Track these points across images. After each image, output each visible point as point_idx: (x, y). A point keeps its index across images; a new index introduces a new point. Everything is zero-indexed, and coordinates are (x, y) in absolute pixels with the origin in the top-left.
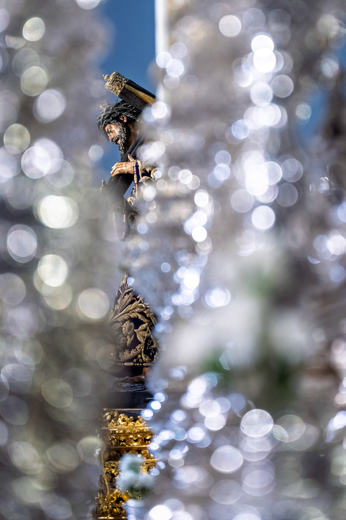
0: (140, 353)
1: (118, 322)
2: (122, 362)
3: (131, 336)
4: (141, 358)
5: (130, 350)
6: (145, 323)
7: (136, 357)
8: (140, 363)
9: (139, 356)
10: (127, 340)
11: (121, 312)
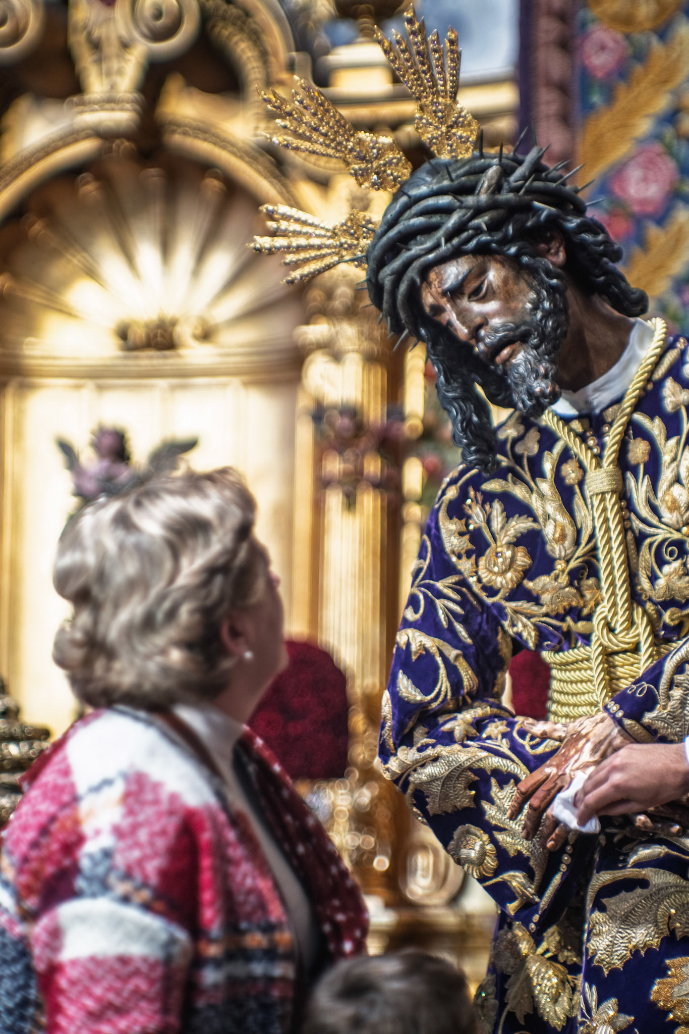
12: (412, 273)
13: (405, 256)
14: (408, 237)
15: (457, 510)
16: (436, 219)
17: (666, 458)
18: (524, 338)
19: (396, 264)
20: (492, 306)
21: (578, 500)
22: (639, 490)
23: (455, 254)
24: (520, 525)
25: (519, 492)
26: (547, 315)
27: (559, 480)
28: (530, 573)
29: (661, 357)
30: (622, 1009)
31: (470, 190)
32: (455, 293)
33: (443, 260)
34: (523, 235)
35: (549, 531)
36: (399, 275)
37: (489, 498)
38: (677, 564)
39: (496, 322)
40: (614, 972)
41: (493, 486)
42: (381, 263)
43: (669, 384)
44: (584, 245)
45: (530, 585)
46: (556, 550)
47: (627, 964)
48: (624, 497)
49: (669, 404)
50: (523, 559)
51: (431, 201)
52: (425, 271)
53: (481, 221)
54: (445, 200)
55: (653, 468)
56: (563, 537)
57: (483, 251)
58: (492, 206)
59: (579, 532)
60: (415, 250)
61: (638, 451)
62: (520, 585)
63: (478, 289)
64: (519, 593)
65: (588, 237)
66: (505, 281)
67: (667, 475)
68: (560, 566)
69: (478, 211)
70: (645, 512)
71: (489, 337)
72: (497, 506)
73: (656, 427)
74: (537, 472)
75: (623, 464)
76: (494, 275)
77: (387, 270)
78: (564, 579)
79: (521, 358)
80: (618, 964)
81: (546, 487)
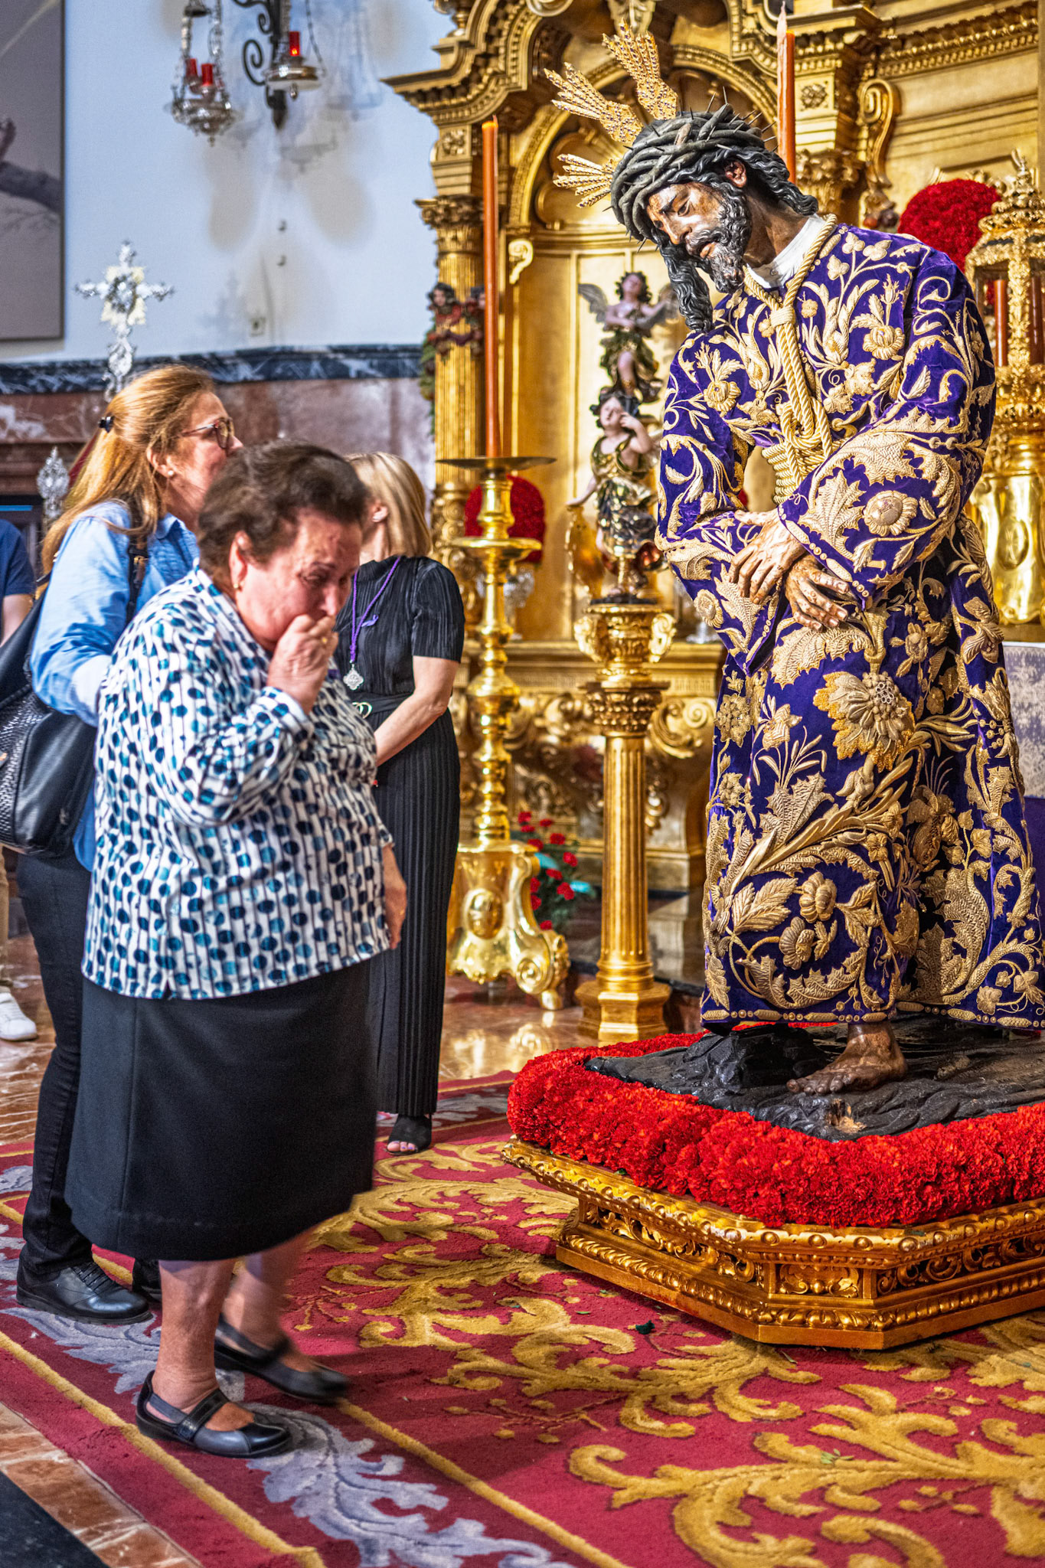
0: (856, 983)
1: (781, 875)
2: (797, 1011)
3: (827, 924)
4: (859, 997)
5: (826, 972)
6: (867, 882)
7: (842, 995)
8: (854, 1013)
9: (853, 992)
10: (816, 939)
11: (788, 842)
12: (638, 201)
13: (632, 190)
14: (633, 177)
15: (689, 355)
16: (649, 163)
17: (829, 312)
18: (716, 239)
19: (627, 195)
20: (694, 219)
21: (771, 349)
22: (810, 335)
23: (666, 185)
24: (732, 366)
25: (730, 342)
26: (733, 221)
27: (757, 334)
28: (740, 399)
29: (825, 242)
30: (793, 712)
31: (670, 141)
32: (668, 211)
33: (657, 190)
34: (710, 167)
35: (751, 371)
36: (631, 201)
37: (713, 347)
38: (839, 387)
39: (697, 229)
40: (788, 686)
41: (716, 339)
42: (619, 194)
43: (833, 259)
44: (759, 171)
45: (741, 407)
46: (755, 383)
47: (797, 680)
48: (800, 343)
49: (832, 276)
50: (734, 389)
51: (645, 152)
52: (646, 199)
53: (679, 161)
54: (653, 150)
55: (820, 319)
56: (761, 374)
57: (684, 180)
58: (686, 151)
59: (772, 371)
60: (638, 184)
61: (809, 308)
62: (734, 408)
63: (682, 209)
64: (734, 413)
65: (762, 165)
66: (702, 201)
67: (829, 325)
68: (759, 394)
69: (676, 156)
70: (815, 351)
71: (692, 241)
72: (717, 353)
73: (822, 291)
74: (743, 328)
75: (798, 320)
76: (694, 196)
77: (623, 199)
78: (763, 404)
79: (716, 250)
80: (791, 681)
81: (749, 338)
